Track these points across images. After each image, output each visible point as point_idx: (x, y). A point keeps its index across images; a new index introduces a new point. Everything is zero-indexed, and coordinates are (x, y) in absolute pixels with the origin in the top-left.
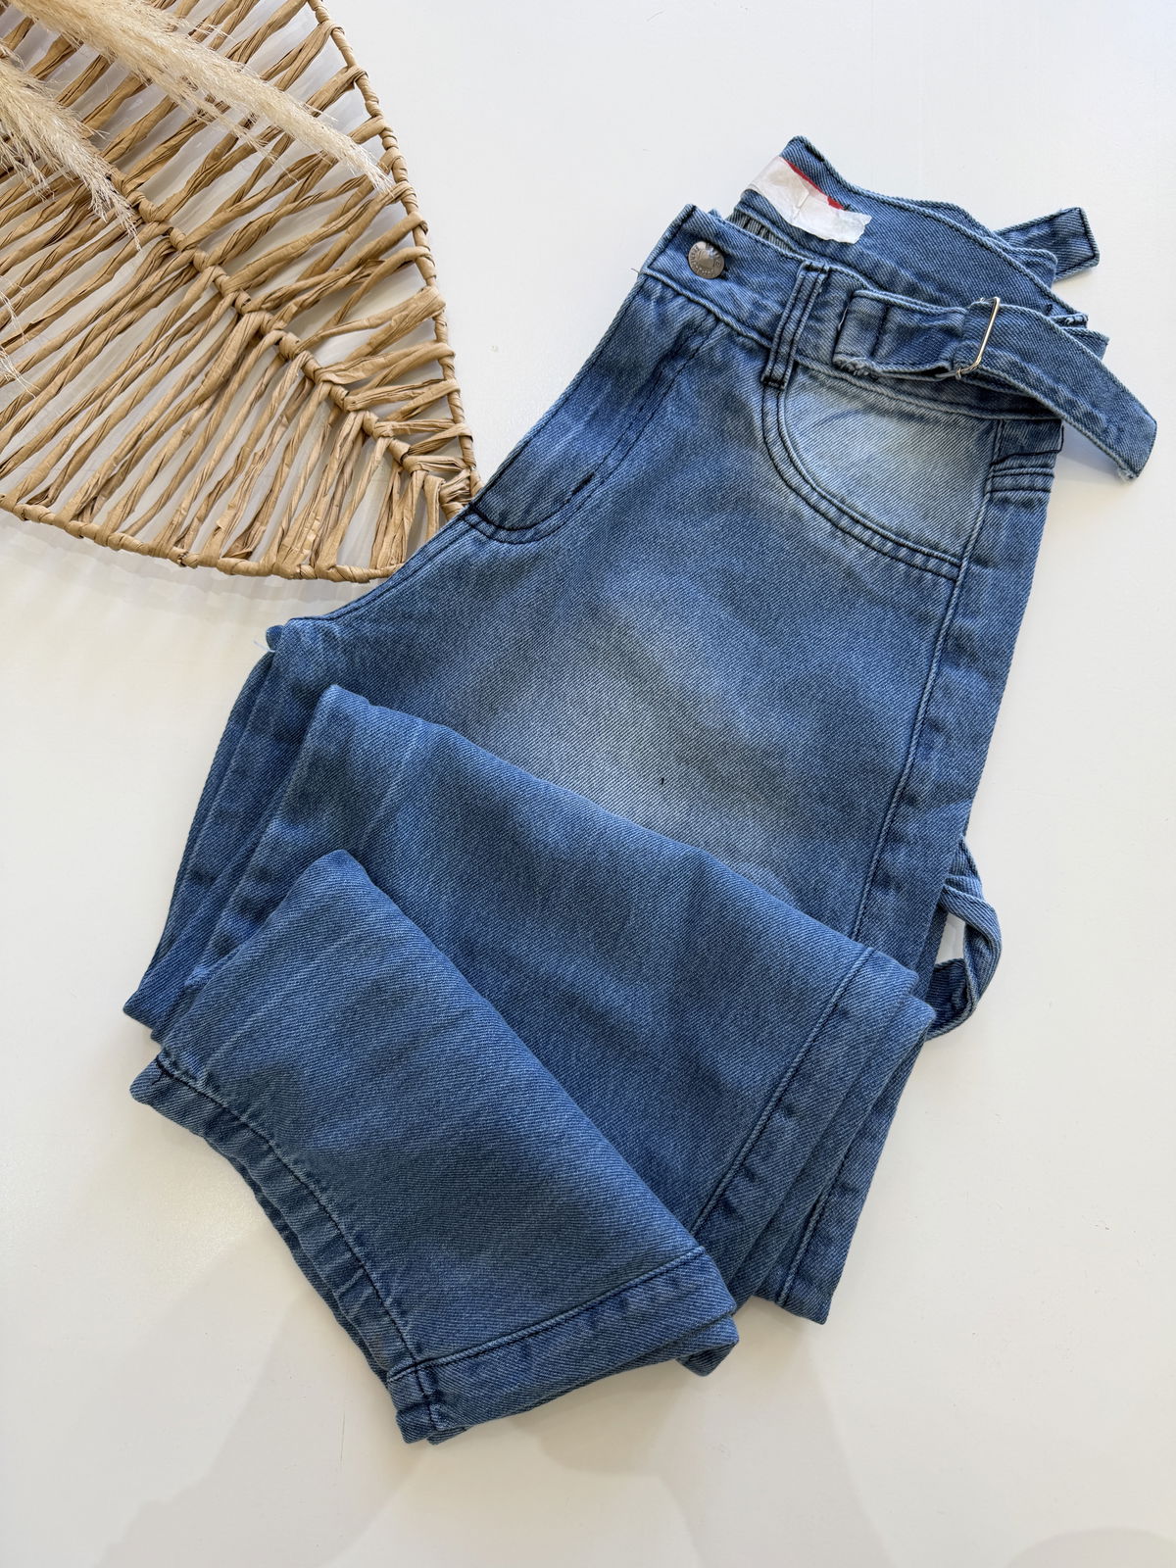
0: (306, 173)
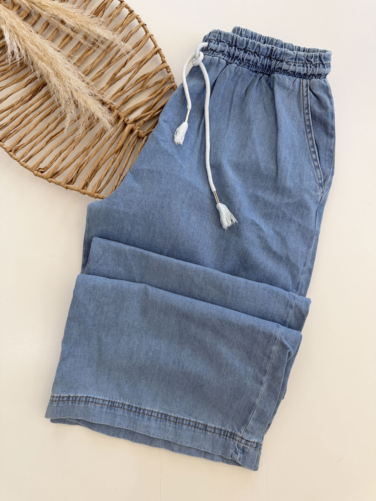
0: (144, 80)
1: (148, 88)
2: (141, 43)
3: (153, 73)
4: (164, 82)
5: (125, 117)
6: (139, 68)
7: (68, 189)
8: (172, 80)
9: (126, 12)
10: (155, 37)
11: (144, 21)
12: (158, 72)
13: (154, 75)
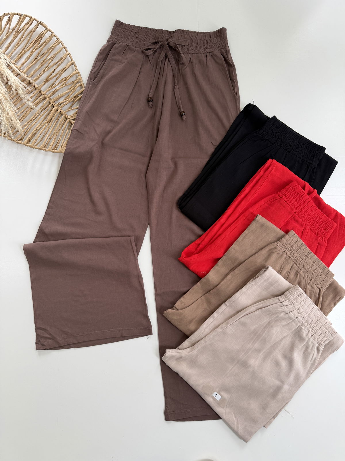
0: (65, 80)
1: (67, 85)
2: (63, 59)
3: (70, 76)
4: (76, 82)
5: (53, 102)
6: (62, 74)
7: (19, 144)
8: (81, 81)
9: (54, 39)
11: (65, 45)
12: (72, 76)
13: (70, 77)
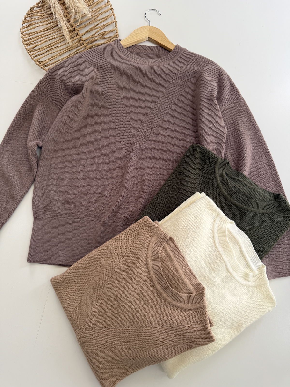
0: (104, 34)
2: (108, 17)
4: (113, 37)
6: (103, 28)
10: (116, 16)
12: (112, 32)
13: (108, 33)
